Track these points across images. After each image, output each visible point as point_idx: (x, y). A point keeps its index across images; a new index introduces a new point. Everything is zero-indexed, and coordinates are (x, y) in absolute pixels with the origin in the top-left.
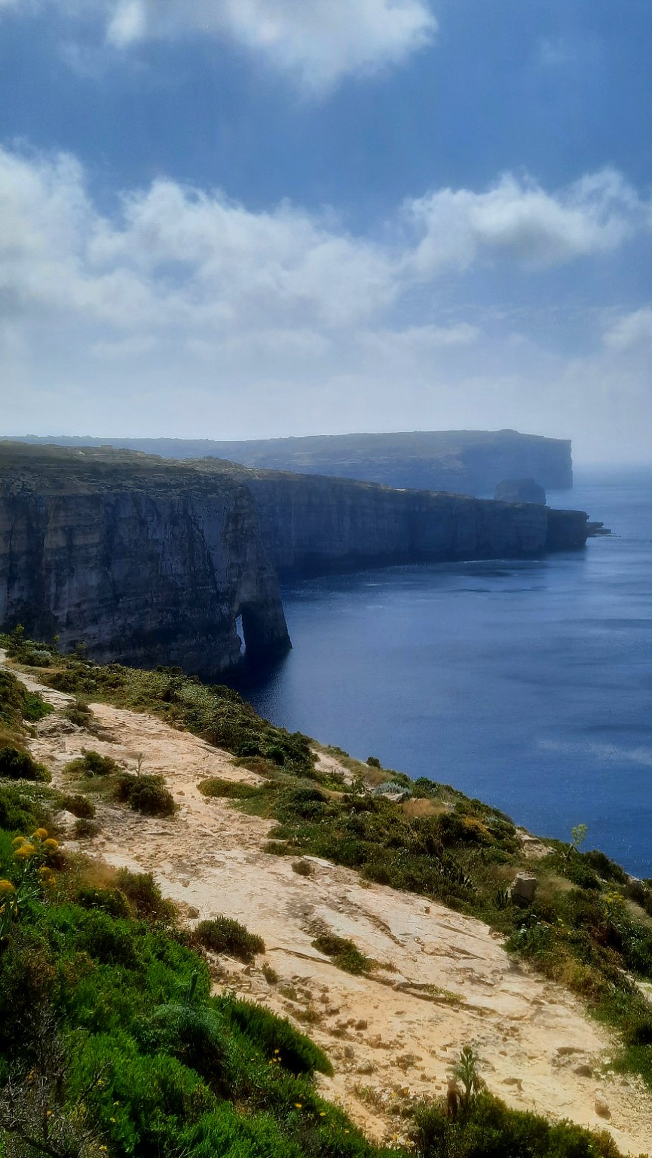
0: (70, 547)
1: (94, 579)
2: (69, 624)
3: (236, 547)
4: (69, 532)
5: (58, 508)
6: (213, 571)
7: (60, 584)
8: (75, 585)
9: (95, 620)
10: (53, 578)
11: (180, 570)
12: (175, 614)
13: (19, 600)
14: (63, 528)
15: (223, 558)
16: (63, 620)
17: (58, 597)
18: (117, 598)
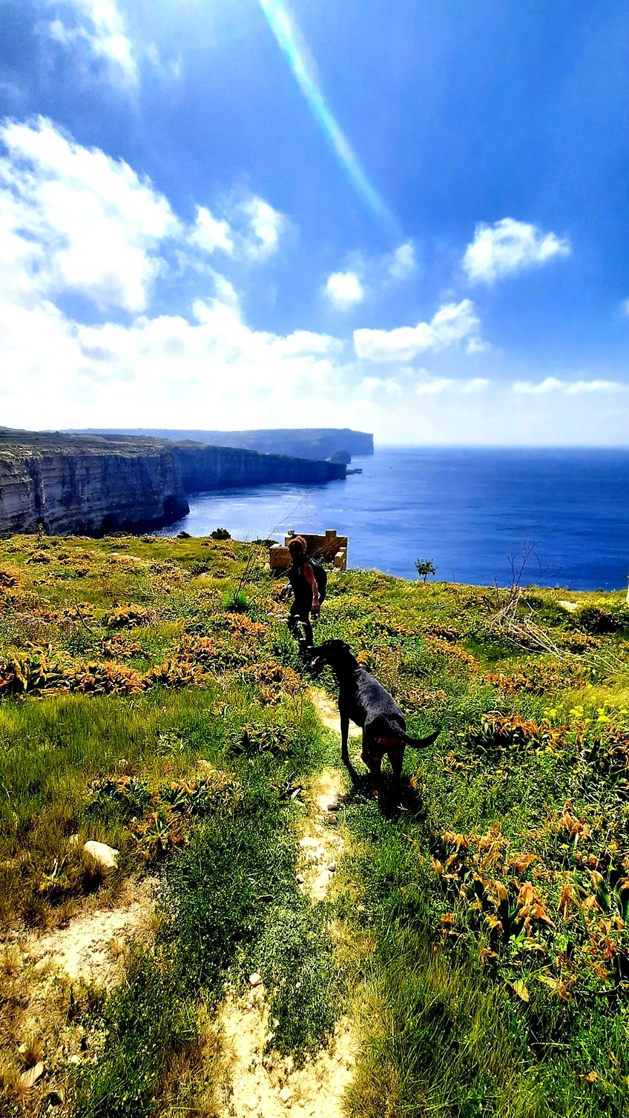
0: (88, 474)
1: (99, 485)
2: (88, 500)
3: (163, 475)
4: (88, 469)
5: (83, 460)
6: (151, 483)
7: (83, 486)
8: (90, 487)
9: (99, 500)
10: (80, 483)
11: (135, 482)
12: (134, 498)
13: (67, 492)
14: (85, 467)
15: (156, 479)
16: (86, 499)
17: (82, 491)
18: (109, 492)
